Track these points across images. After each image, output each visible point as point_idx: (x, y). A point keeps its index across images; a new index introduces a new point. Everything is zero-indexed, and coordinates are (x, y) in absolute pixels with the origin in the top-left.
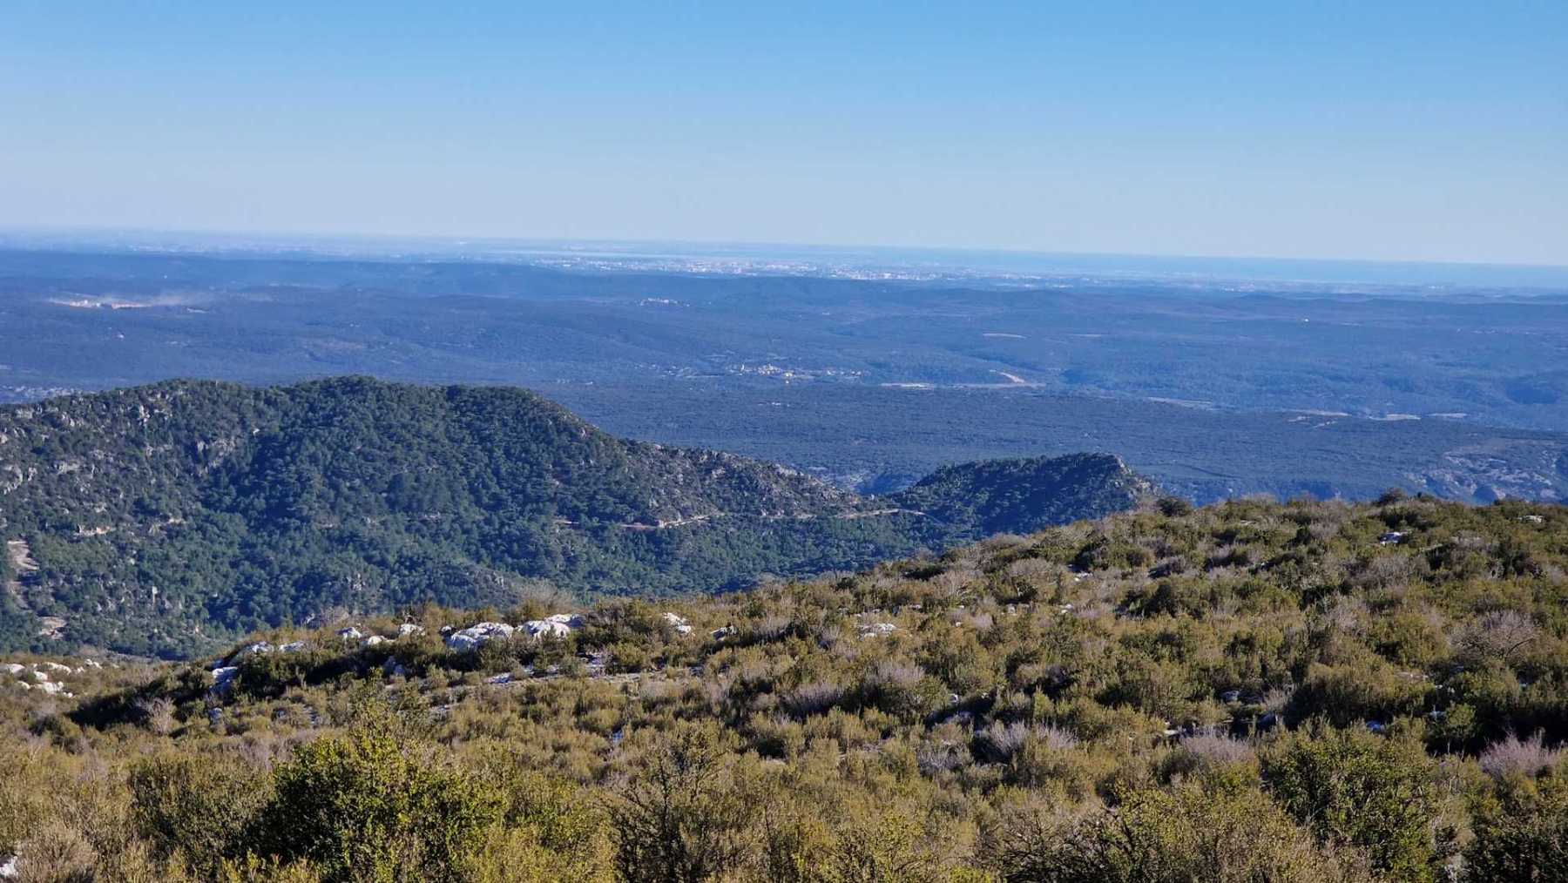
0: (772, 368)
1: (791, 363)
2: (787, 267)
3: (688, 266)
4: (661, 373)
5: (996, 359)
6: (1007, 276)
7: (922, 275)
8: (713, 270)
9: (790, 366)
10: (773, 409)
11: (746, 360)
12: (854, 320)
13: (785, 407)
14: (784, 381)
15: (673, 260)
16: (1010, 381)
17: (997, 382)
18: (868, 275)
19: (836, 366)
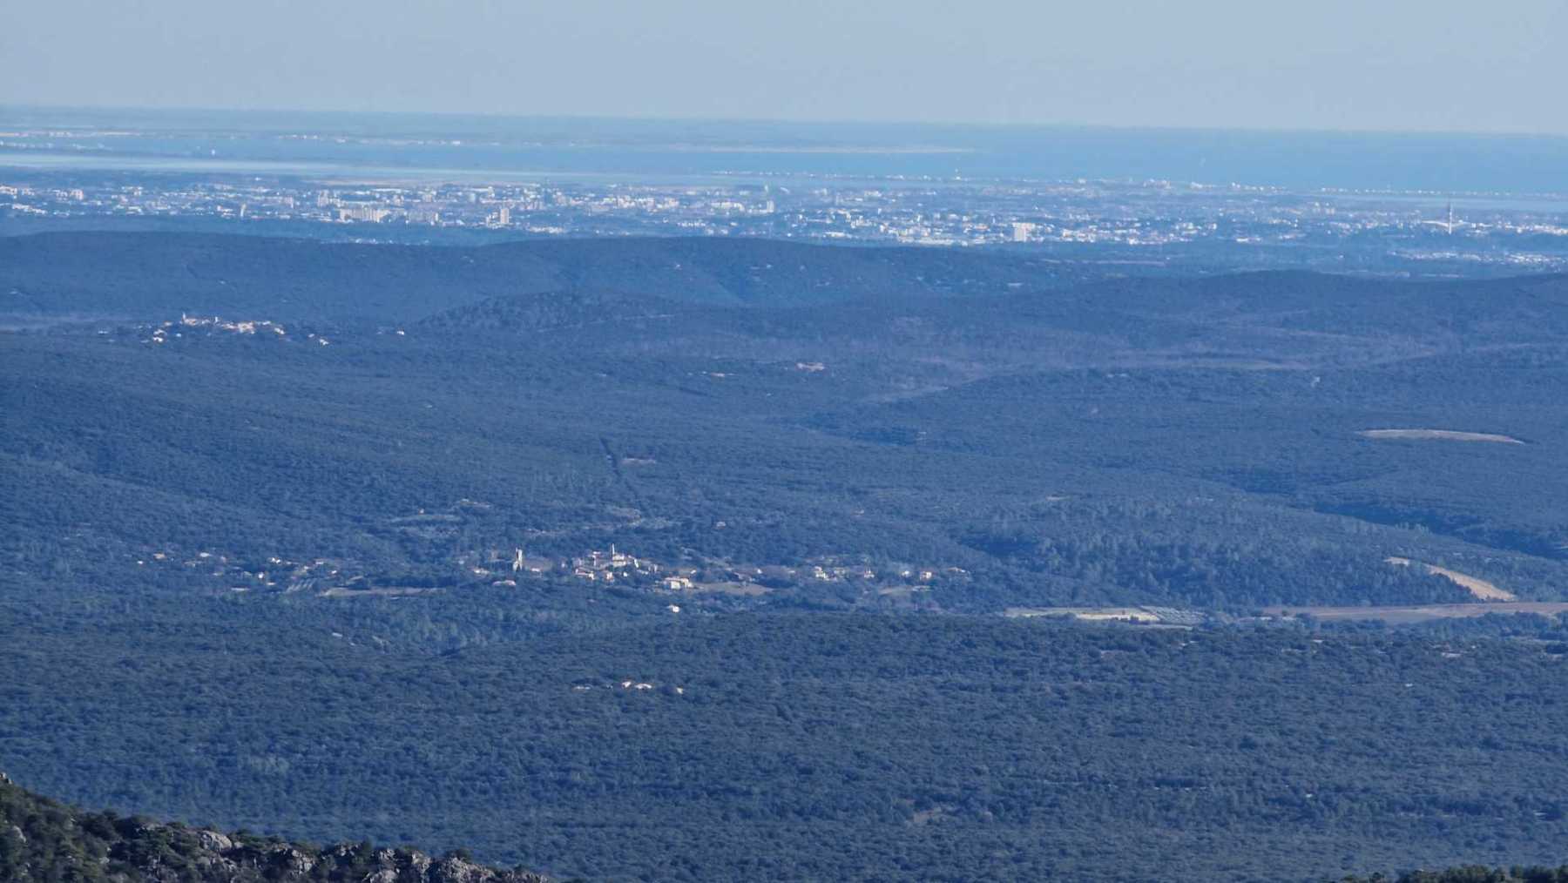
0: (620, 560)
1: (690, 540)
2: (672, 204)
3: (323, 200)
4: (230, 581)
5: (1412, 519)
6: (1449, 227)
7: (1147, 224)
8: (410, 217)
9: (685, 553)
10: (628, 703)
11: (533, 534)
12: (908, 389)
13: (667, 693)
14: (664, 603)
15: (267, 179)
16: (1464, 595)
17: (1420, 601)
18: (957, 230)
19: (847, 551)
